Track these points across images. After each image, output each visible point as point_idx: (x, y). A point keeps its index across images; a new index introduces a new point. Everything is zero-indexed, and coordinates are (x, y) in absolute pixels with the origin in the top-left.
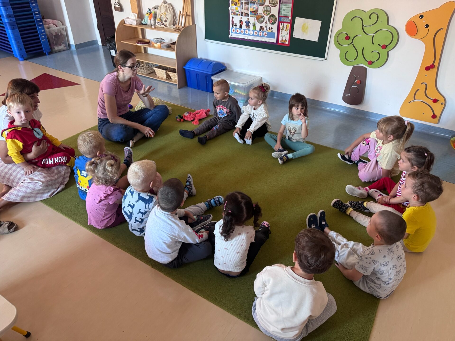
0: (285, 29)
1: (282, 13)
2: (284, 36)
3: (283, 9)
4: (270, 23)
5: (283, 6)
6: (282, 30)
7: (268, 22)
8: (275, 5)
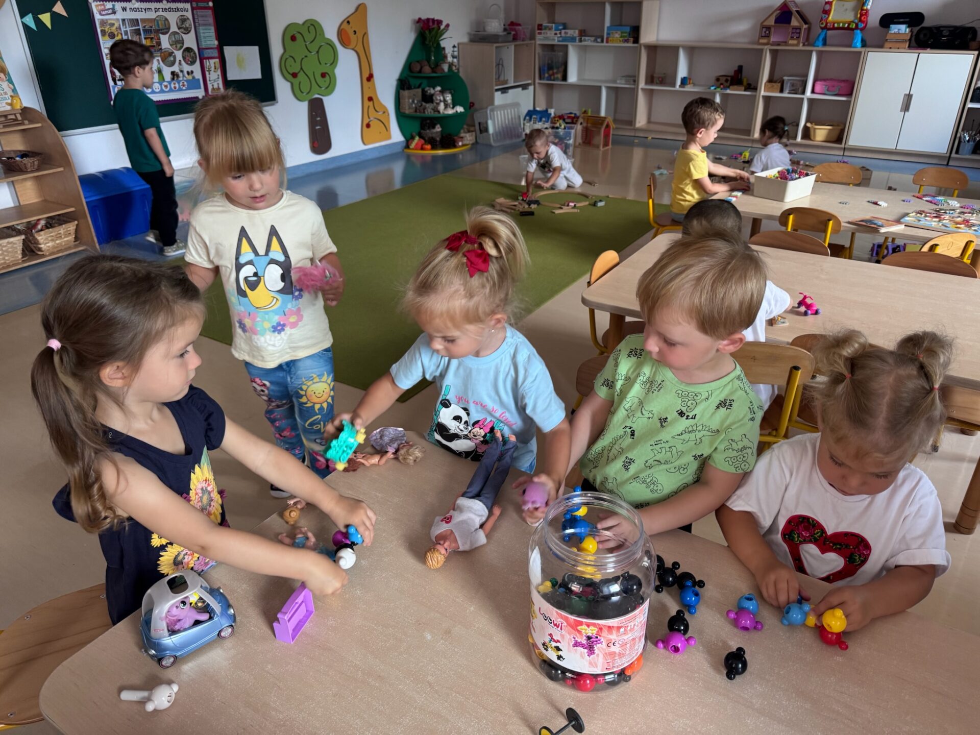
0: (213, 69)
1: (203, 43)
2: (215, 81)
3: (202, 35)
4: (187, 64)
5: (201, 30)
6: (209, 71)
7: (183, 62)
8: (187, 31)
